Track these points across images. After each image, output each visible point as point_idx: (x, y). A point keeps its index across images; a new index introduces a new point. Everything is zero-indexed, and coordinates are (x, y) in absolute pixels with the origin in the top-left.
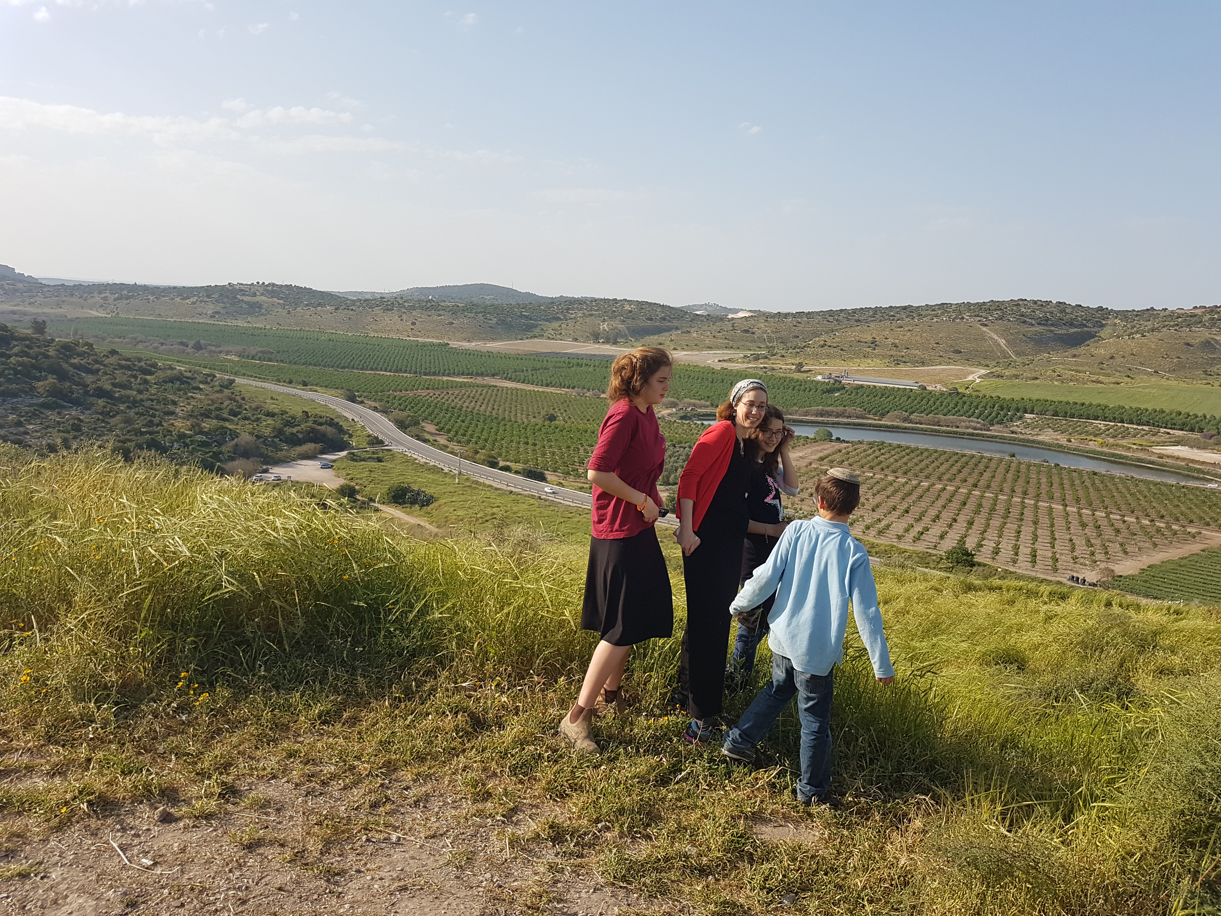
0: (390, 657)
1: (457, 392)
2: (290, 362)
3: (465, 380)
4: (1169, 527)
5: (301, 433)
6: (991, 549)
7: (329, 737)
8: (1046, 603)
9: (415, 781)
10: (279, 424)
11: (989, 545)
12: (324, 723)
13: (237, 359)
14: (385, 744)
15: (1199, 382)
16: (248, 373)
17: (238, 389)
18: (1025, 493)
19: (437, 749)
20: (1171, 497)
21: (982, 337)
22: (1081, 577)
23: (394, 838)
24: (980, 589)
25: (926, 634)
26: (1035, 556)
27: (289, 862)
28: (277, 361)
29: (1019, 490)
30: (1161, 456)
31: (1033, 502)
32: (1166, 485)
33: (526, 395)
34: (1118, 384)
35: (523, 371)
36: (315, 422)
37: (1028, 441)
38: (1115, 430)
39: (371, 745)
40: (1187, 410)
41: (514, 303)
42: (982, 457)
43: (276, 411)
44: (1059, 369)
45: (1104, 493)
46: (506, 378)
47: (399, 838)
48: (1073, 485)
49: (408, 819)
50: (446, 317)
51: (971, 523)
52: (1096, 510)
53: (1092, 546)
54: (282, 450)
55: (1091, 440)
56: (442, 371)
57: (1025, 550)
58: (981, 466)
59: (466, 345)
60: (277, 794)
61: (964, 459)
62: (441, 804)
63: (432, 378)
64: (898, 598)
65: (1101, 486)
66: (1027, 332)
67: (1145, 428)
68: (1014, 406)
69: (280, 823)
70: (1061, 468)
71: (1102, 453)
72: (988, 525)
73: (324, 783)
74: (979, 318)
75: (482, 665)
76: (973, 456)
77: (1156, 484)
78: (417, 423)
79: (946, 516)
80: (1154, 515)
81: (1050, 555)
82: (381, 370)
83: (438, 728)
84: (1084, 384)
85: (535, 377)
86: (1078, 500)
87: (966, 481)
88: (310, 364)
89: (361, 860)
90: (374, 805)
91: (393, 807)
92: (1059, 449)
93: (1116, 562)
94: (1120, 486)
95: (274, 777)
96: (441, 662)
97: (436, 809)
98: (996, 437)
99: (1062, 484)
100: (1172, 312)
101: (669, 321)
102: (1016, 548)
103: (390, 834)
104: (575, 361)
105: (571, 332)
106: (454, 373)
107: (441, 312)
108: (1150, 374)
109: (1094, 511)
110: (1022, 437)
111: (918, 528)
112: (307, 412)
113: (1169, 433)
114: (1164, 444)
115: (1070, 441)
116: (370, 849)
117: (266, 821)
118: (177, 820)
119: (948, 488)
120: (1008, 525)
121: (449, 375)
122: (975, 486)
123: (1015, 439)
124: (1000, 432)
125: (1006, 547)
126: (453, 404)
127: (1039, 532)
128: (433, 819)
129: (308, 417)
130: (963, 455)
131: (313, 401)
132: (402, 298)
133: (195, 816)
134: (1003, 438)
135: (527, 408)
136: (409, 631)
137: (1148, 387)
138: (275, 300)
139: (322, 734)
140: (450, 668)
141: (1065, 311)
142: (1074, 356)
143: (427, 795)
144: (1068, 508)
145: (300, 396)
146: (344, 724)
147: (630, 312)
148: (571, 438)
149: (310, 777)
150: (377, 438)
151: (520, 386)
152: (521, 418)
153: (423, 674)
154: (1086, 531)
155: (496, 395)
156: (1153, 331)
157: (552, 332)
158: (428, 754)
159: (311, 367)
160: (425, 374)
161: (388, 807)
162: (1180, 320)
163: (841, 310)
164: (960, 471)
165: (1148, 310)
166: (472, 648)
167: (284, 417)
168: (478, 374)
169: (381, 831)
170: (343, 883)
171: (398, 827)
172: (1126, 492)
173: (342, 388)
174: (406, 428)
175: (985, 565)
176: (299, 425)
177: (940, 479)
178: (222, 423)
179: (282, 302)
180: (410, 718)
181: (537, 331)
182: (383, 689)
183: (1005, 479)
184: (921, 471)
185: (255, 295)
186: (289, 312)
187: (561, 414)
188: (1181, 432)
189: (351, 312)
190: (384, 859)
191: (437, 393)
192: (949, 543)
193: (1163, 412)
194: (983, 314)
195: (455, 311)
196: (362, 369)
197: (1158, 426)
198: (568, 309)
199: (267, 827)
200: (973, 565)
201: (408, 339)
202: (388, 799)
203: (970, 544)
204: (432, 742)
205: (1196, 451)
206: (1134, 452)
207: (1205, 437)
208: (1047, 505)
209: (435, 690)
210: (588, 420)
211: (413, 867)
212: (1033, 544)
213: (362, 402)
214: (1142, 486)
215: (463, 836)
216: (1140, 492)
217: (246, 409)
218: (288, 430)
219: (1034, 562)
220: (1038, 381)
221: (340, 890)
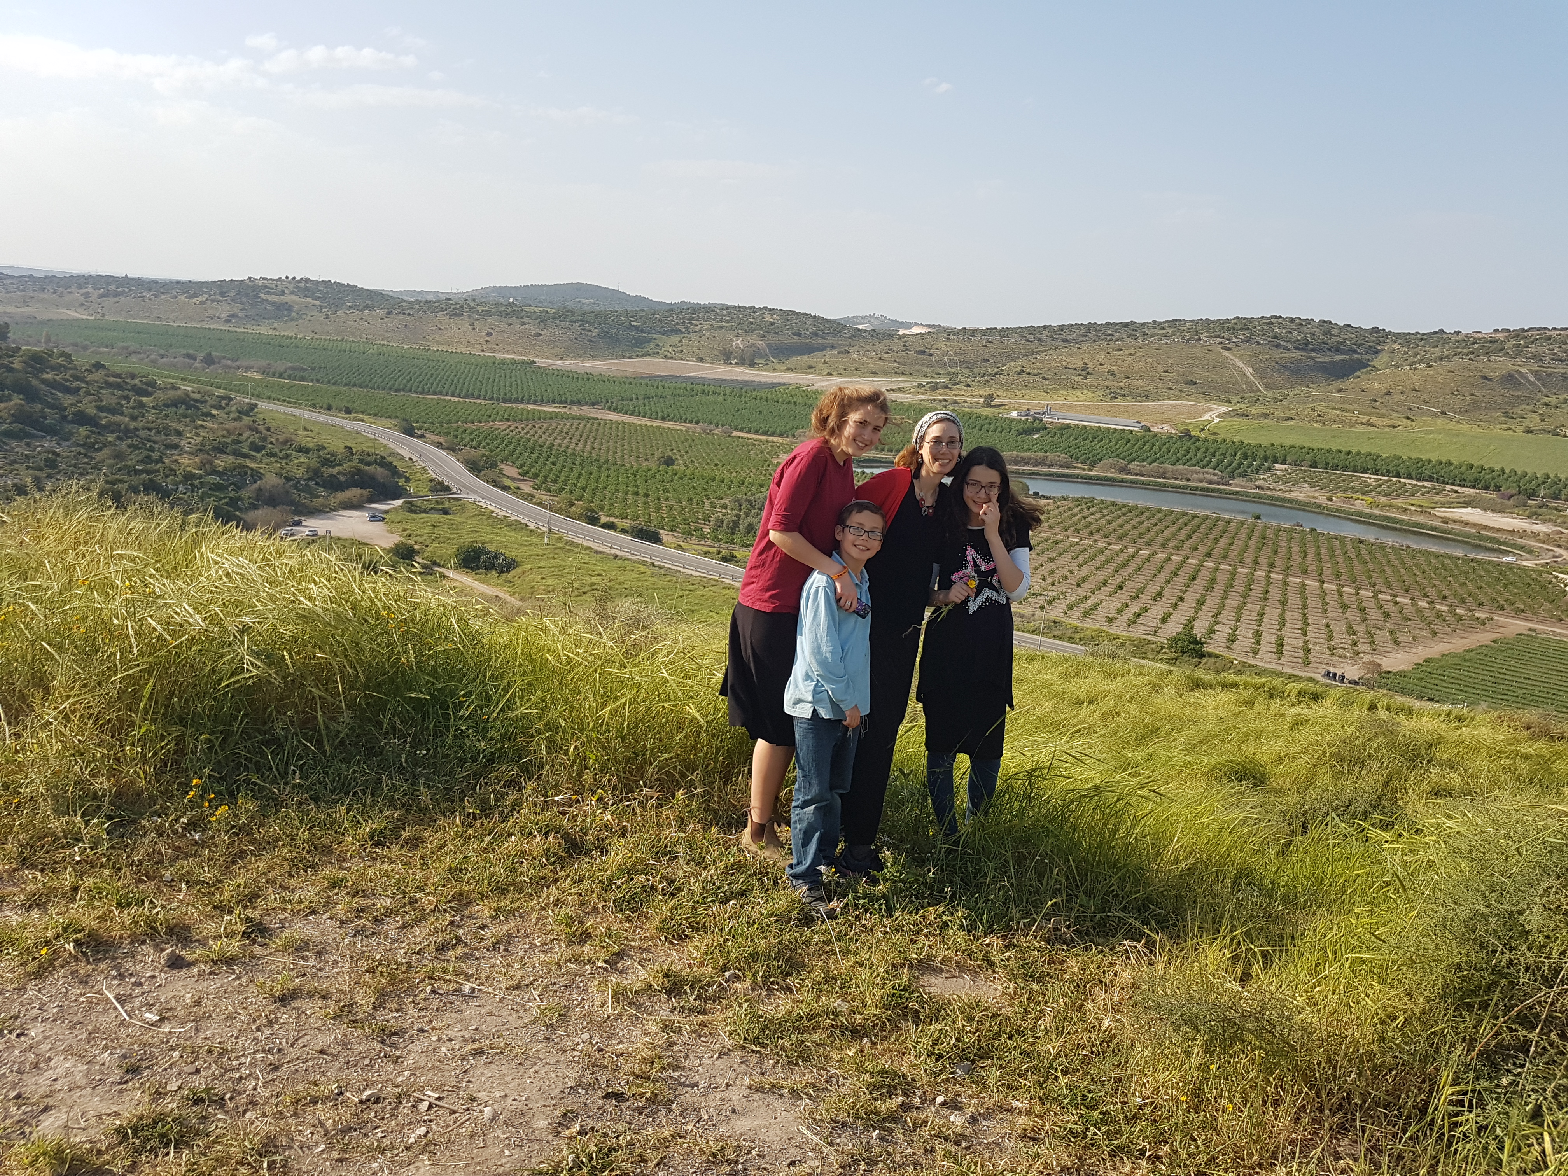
0: (462, 762)
1: (545, 425)
2: (329, 382)
3: (557, 410)
4: (1452, 611)
5: (344, 474)
6: (1226, 635)
7: (384, 862)
8: (1293, 705)
9: (493, 918)
10: (314, 463)
11: (1223, 631)
12: (377, 844)
13: (259, 377)
14: (455, 872)
15: (1498, 426)
16: (274, 395)
17: (261, 416)
18: (1272, 565)
19: (522, 878)
20: (1456, 572)
21: (1223, 365)
22: (1339, 673)
23: (466, 990)
24: (1211, 687)
25: (1141, 741)
26: (1282, 646)
27: (334, 1018)
28: (312, 381)
29: (1264, 561)
30: (1446, 521)
31: (1281, 577)
32: (1450, 557)
33: (636, 430)
34: (1395, 427)
35: (632, 399)
36: (361, 461)
37: (1277, 499)
38: (1389, 487)
39: (437, 874)
40: (1481, 463)
41: (620, 310)
42: (1218, 519)
43: (311, 445)
44: (1321, 407)
45: (1372, 566)
46: (609, 409)
47: (473, 990)
48: (1332, 555)
49: (485, 966)
50: (532, 327)
51: (1201, 603)
52: (1360, 589)
53: (1354, 633)
54: (319, 497)
55: (1358, 499)
56: (526, 397)
57: (1269, 638)
58: (1217, 531)
59: (557, 363)
60: (317, 934)
61: (1195, 522)
62: (527, 946)
63: (514, 406)
64: (1106, 696)
65: (1368, 558)
66: (1281, 358)
67: (1428, 484)
68: (1261, 453)
69: (321, 969)
70: (1319, 534)
71: (1370, 516)
72: (1223, 606)
73: (377, 920)
74: (1220, 340)
75: (580, 774)
76: (1207, 518)
77: (1437, 556)
78: (494, 465)
79: (1170, 594)
80: (1434, 596)
81: (1301, 644)
82: (447, 395)
83: (523, 852)
84: (1351, 427)
85: (647, 408)
86: (1338, 575)
87: (1197, 549)
88: (354, 385)
89: (424, 1017)
90: (442, 948)
91: (465, 950)
92: (1317, 510)
93: (1383, 654)
94: (1393, 558)
95: (313, 912)
96: (526, 770)
97: (521, 954)
98: (1237, 493)
99: (1319, 554)
100: (1467, 335)
101: (822, 338)
102: (1258, 635)
103: (461, 984)
104: (700, 388)
105: (695, 349)
106: (542, 401)
107: (526, 320)
108: (1436, 415)
109: (1358, 589)
110: (1269, 493)
111: (1134, 608)
112: (350, 448)
113: (1456, 492)
114: (1450, 505)
115: (1330, 499)
116: (436, 1004)
117: (303, 966)
118: (189, 965)
119: (1173, 558)
120: (1249, 606)
121: (535, 403)
122: (1208, 555)
123: (1261, 497)
124: (1242, 487)
125: (1245, 634)
126: (540, 441)
127: (1288, 615)
128: (517, 966)
129: (352, 454)
130: (1195, 517)
131: (359, 433)
132: (474, 300)
133: (213, 960)
134: (1246, 495)
135: (638, 448)
136: (486, 730)
137: (1431, 432)
138: (309, 300)
139: (375, 859)
140: (538, 778)
141: (1329, 332)
142: (1340, 391)
143: (509, 936)
144: (1325, 585)
145: (342, 427)
146: (402, 846)
147: (772, 324)
148: (694, 488)
149: (360, 912)
150: (441, 483)
151: (628, 419)
152: (630, 461)
153: (504, 785)
154: (1347, 615)
155: (597, 430)
156: (1441, 359)
157: (671, 349)
158: (510, 885)
159: (355, 389)
160: (505, 401)
161: (459, 950)
162: (1476, 346)
163: (1044, 327)
164: (1189, 537)
165: (1436, 333)
166: (566, 754)
167: (321, 453)
168: (573, 403)
169: (450, 981)
170: (402, 1045)
171: (472, 976)
172: (1399, 566)
173: (397, 417)
174: (480, 471)
175: (1217, 656)
176: (340, 465)
177: (1164, 546)
178: (240, 460)
179: (318, 302)
180: (487, 839)
181: (650, 347)
182: (452, 802)
183: (1246, 548)
184: (1141, 535)
185: (283, 293)
186: (327, 317)
187: (682, 456)
188: (1472, 490)
189: (408, 318)
190: (454, 1015)
191: (520, 426)
192: (1173, 628)
193: (1451, 464)
194: (1226, 335)
195: (543, 319)
196: (421, 393)
197: (1443, 482)
198: (692, 319)
199: (305, 975)
200: (1202, 656)
201: (482, 354)
202: (459, 941)
203: (1199, 629)
204: (516, 870)
205: (1490, 514)
206: (1411, 514)
207: (1503, 497)
208: (1298, 580)
209: (520, 805)
210: (716, 465)
211: (491, 1025)
212: (1280, 630)
213: (422, 436)
214: (1421, 559)
215: (555, 988)
216: (1417, 566)
217: (271, 443)
218: (326, 471)
219: (1280, 653)
220: (1293, 422)
221: (398, 1053)
